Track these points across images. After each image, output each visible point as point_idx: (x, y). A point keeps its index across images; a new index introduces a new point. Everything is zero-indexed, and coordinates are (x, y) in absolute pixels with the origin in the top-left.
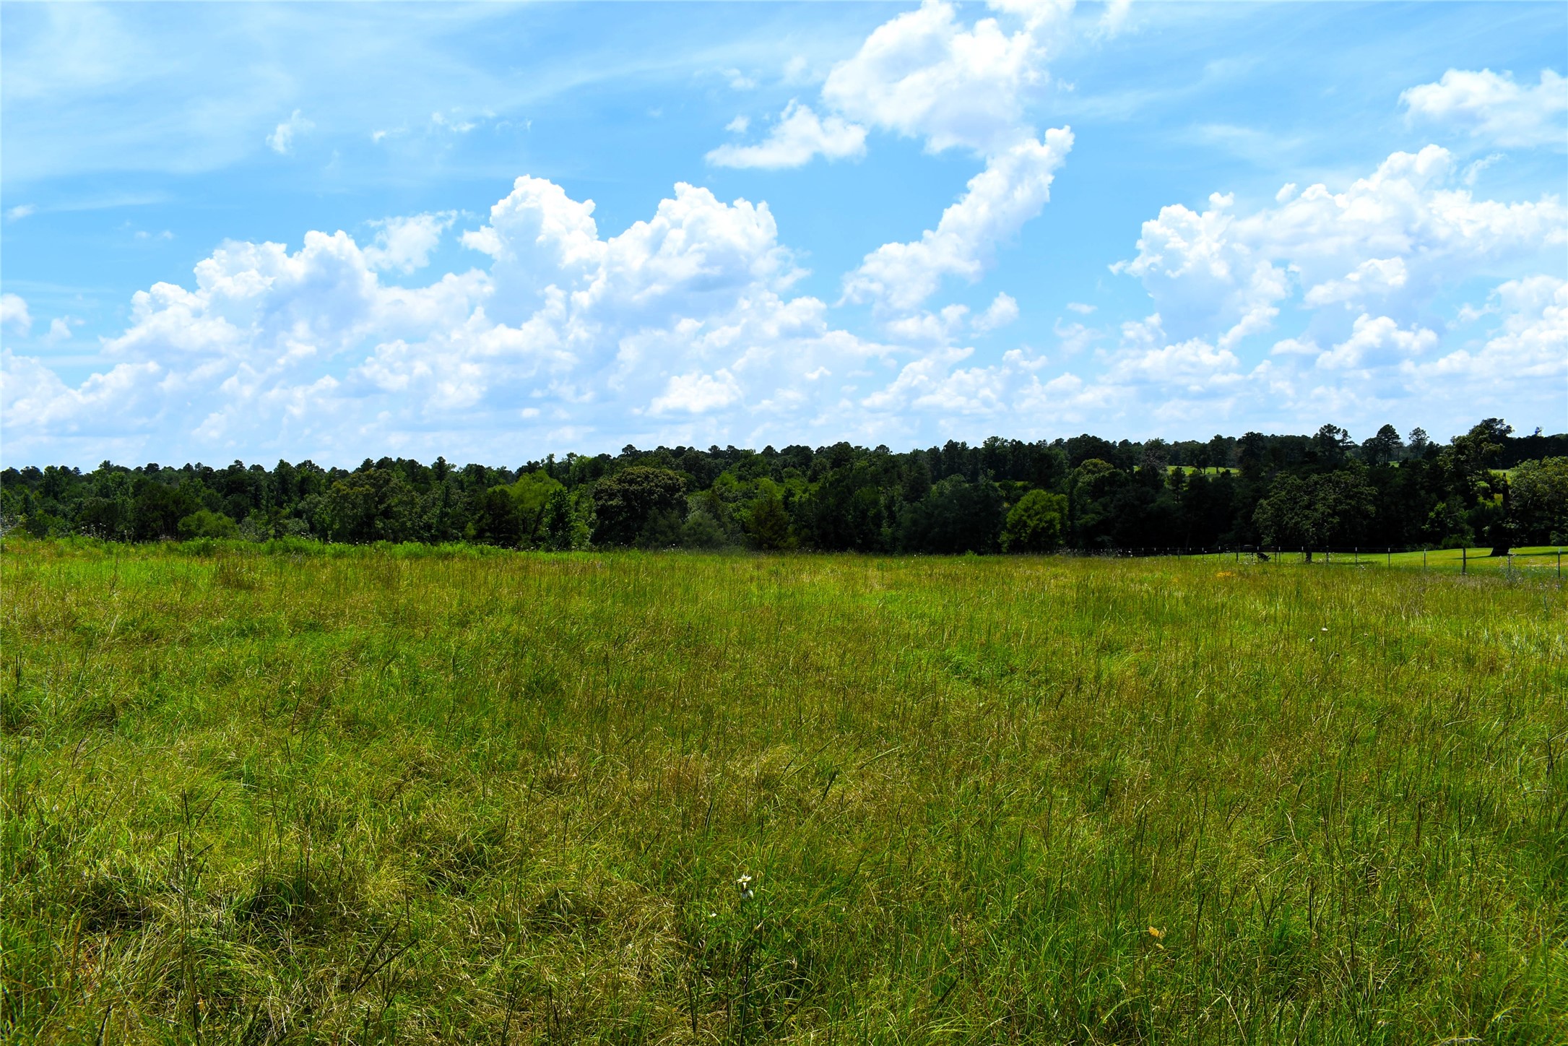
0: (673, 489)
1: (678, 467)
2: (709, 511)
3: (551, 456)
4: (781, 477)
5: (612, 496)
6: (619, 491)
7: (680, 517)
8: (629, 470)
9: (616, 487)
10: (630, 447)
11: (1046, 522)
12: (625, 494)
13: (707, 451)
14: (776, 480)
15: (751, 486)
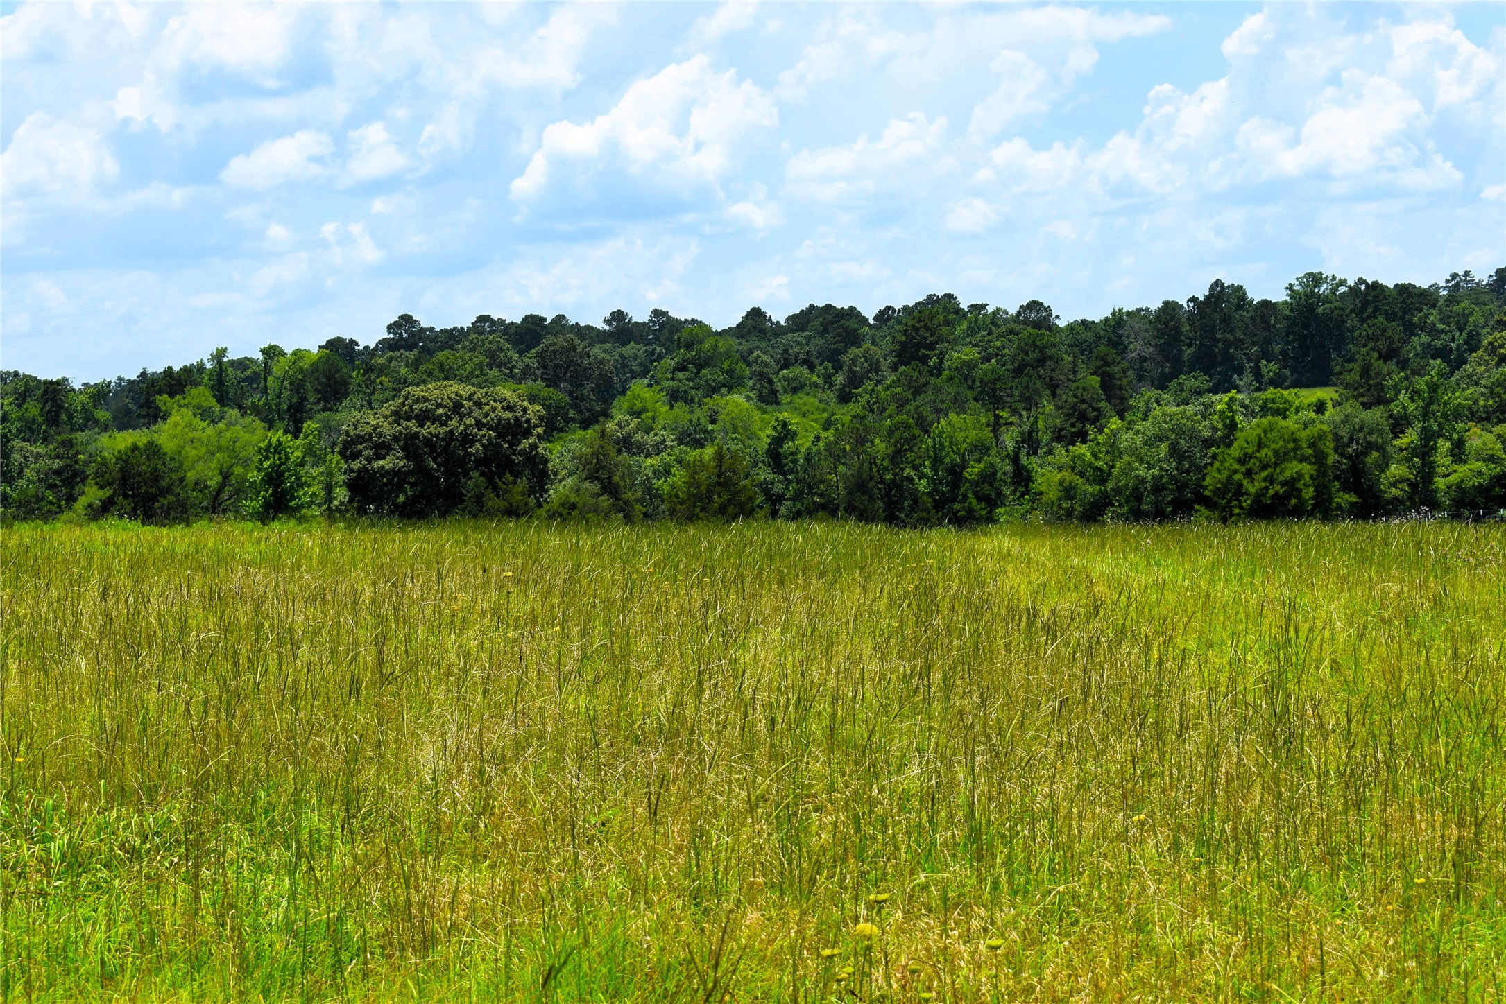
0: (514, 430)
1: (526, 373)
2: (592, 478)
3: (222, 353)
4: (774, 392)
5: (381, 449)
6: (396, 439)
7: (532, 491)
8: (417, 391)
9: (389, 429)
10: (407, 320)
11: (1284, 484)
12: (410, 444)
13: (601, 326)
14: (761, 398)
15: (701, 415)
